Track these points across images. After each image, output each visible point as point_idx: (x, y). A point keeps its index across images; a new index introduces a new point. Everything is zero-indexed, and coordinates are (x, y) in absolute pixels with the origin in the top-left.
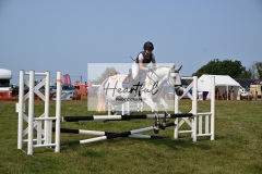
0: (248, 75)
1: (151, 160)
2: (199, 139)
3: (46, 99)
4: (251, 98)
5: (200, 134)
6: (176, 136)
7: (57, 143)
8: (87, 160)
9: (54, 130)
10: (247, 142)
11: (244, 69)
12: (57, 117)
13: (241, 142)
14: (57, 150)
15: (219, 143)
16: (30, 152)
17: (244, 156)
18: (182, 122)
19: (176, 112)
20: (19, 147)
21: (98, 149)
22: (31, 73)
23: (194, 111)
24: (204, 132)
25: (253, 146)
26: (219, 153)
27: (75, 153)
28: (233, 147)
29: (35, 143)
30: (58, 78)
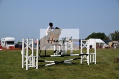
0: (108, 38)
1: (73, 72)
2: (90, 64)
3: (32, 49)
4: (109, 48)
5: (91, 62)
6: (81, 63)
7: (37, 66)
8: (49, 72)
9: (36, 61)
10: (109, 65)
11: (106, 36)
12: (37, 55)
13: (107, 64)
14: (37, 68)
15: (98, 65)
16: (27, 69)
17: (108, 70)
18: (83, 57)
19: (81, 53)
20: (23, 67)
21: (52, 68)
22: (27, 39)
23: (88, 53)
24: (92, 61)
25: (111, 66)
26: (98, 69)
27: (44, 69)
28: (103, 67)
29: (29, 66)
30: (37, 41)
